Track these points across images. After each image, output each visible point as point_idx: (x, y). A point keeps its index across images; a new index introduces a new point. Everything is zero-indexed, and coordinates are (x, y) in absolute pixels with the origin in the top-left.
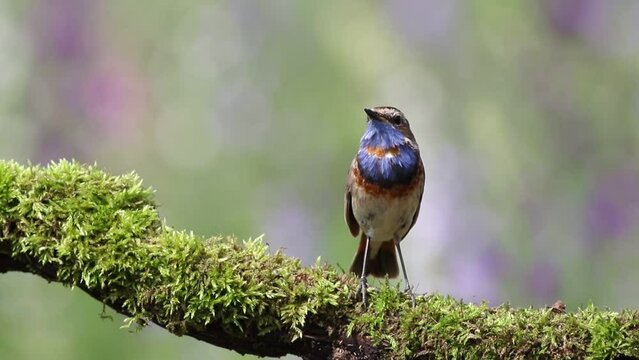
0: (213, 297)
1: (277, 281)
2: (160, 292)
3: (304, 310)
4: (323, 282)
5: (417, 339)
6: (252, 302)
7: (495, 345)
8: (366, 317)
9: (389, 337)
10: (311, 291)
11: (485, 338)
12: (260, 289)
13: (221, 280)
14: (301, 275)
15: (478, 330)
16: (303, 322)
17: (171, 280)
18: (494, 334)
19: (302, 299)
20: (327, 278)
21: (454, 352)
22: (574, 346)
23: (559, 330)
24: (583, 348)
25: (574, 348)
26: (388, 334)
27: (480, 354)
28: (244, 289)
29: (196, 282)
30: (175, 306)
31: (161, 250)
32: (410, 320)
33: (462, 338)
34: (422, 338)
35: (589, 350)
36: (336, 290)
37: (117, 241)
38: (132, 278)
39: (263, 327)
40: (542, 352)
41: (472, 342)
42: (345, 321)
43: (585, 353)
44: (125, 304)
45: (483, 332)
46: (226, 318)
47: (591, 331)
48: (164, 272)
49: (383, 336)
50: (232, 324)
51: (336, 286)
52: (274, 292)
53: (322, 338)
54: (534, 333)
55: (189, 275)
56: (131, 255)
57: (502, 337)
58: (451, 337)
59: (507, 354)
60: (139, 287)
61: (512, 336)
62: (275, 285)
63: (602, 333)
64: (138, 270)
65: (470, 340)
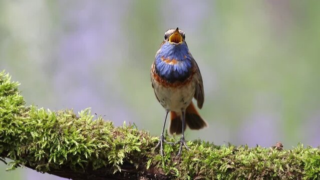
0: (67, 149)
1: (104, 137)
2: (32, 147)
3: (121, 154)
4: (130, 136)
5: (194, 169)
6: (90, 151)
7: (245, 172)
8: (159, 157)
9: (174, 169)
10: (124, 142)
11: (238, 167)
12: (94, 142)
13: (71, 138)
14: (116, 132)
15: (233, 163)
16: (122, 162)
17: (38, 139)
18: (243, 165)
19: (119, 147)
20: (132, 133)
21: (218, 177)
22: (294, 171)
23: (283, 161)
24: (300, 171)
25: (294, 172)
26: (174, 167)
27: (235, 177)
28: (85, 142)
29: (55, 140)
30: (42, 155)
31: (31, 120)
32: (188, 158)
33: (224, 168)
34: (196, 169)
35: (304, 173)
36: (139, 141)
37: (3, 116)
38: (14, 138)
39: (96, 166)
40: (275, 175)
41: (229, 170)
42: (145, 159)
43: (301, 175)
44: (9, 154)
45: (235, 164)
46: (73, 161)
47: (304, 161)
48: (34, 135)
49: (171, 168)
50: (77, 165)
51: (138, 138)
52: (103, 144)
53: (131, 171)
54: (269, 163)
55: (50, 136)
56: (13, 124)
57: (249, 167)
58: (216, 168)
59: (252, 177)
60: (18, 144)
61: (255, 166)
62: (103, 139)
63: (312, 162)
64: (17, 134)
65: (229, 169)
